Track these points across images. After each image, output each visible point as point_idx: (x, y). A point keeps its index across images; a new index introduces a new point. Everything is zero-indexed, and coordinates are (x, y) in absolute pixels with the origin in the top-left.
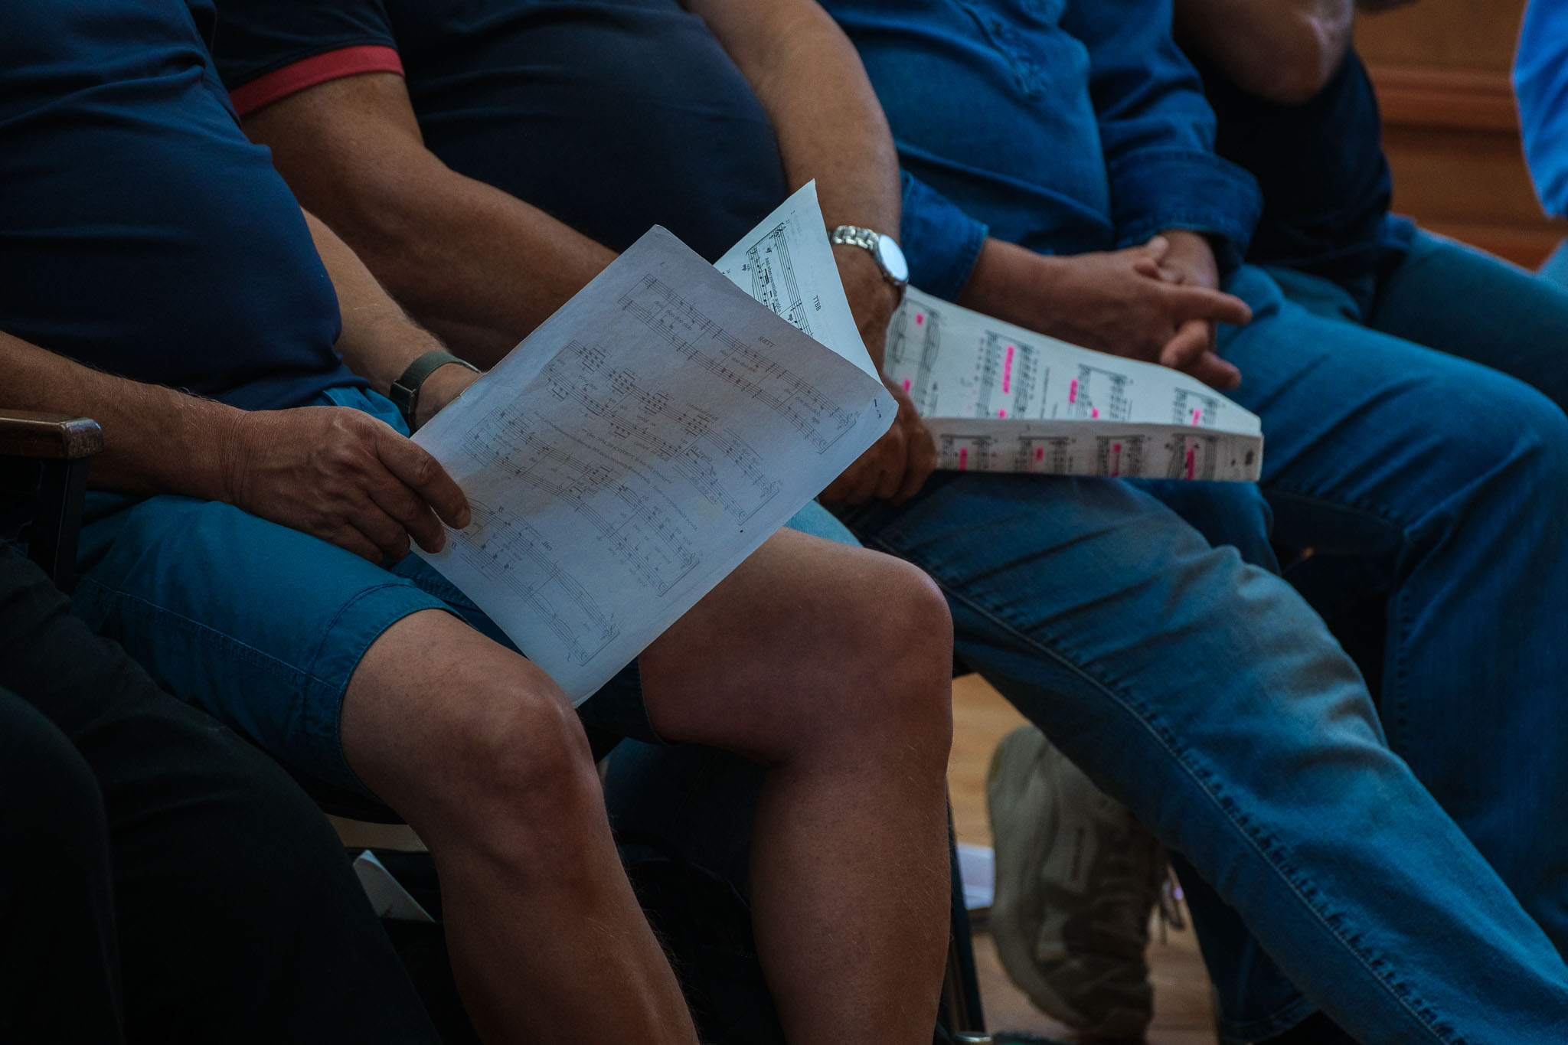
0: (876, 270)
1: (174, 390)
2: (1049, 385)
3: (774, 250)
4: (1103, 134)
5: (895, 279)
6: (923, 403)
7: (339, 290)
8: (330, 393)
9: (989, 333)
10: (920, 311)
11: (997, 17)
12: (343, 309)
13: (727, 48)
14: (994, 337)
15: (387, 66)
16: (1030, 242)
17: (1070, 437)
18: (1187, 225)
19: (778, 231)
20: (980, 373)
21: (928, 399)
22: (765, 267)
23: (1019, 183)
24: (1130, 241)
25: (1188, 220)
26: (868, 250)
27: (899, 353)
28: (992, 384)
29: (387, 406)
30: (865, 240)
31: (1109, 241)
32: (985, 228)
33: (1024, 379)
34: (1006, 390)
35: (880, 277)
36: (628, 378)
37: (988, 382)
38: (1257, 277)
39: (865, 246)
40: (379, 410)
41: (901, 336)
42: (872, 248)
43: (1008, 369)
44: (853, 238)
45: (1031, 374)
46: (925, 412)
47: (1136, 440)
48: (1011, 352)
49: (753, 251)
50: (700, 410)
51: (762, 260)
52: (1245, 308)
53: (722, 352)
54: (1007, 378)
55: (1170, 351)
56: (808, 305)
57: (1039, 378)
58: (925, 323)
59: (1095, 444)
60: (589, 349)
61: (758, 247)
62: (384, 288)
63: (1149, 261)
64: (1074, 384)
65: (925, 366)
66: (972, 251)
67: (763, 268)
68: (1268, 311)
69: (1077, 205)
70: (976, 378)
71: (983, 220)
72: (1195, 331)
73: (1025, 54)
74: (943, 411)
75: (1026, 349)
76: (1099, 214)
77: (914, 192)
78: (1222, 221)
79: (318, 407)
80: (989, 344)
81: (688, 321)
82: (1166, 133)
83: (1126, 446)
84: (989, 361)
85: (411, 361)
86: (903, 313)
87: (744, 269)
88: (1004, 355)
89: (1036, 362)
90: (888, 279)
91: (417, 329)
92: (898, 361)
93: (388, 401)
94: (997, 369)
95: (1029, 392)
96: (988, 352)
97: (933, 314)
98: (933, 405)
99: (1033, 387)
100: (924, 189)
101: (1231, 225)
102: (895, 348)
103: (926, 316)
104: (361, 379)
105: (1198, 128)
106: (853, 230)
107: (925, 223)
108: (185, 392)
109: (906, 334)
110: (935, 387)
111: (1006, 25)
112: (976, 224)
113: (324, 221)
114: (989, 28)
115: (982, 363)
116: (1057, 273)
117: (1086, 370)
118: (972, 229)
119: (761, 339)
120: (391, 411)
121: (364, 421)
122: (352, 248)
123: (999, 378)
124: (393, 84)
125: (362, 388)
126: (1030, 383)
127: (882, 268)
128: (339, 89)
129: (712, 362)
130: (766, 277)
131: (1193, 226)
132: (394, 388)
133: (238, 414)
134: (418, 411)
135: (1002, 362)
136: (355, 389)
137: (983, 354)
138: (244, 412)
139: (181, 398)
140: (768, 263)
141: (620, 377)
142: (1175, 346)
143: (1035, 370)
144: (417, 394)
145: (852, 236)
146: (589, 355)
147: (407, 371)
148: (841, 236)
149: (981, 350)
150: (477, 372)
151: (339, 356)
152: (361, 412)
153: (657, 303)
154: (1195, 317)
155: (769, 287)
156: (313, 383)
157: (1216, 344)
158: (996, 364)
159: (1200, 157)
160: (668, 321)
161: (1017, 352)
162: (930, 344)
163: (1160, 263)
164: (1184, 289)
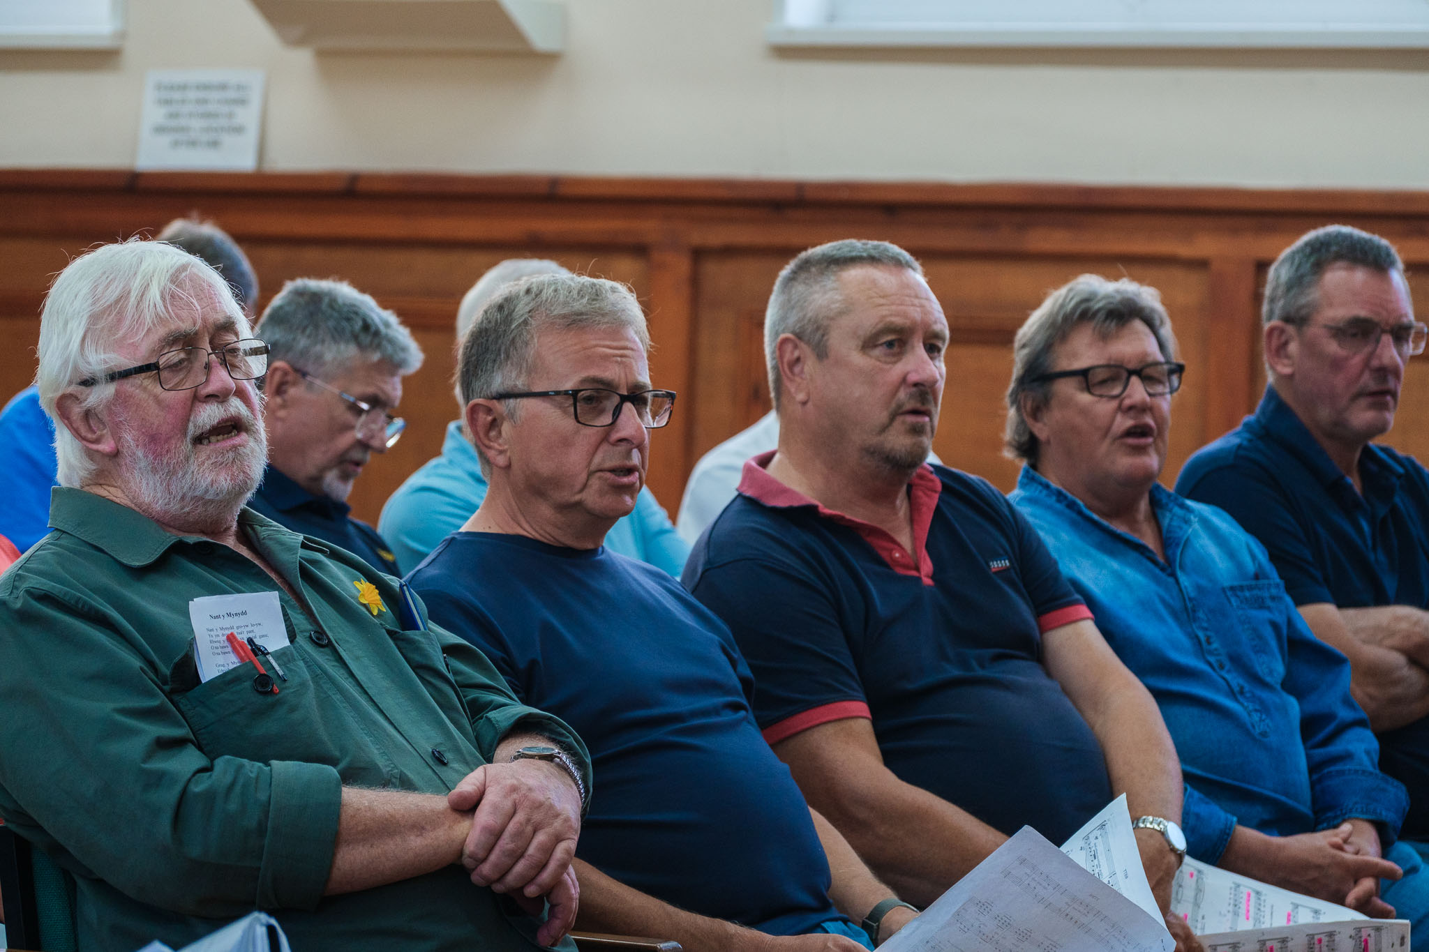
0: (1167, 845)
1: (729, 923)
2: (1274, 914)
3: (1100, 838)
4: (1308, 757)
5: (1178, 850)
6: (1196, 927)
7: (830, 859)
8: (825, 925)
9: (1234, 883)
10: (1192, 870)
11: (1241, 681)
12: (833, 871)
13: (1074, 703)
14: (1238, 886)
15: (860, 714)
16: (1263, 826)
17: (1290, 937)
18: (1361, 816)
19: (1102, 826)
20: (1231, 908)
21: (1199, 925)
22: (1094, 848)
23: (1255, 789)
24: (1325, 825)
25: (1362, 812)
26: (1160, 831)
27: (1179, 897)
28: (1238, 915)
29: (860, 933)
30: (1159, 825)
31: (1311, 826)
32: (1235, 819)
33: (1258, 912)
34: (1248, 919)
35: (1168, 848)
36: (1007, 920)
37: (1236, 914)
38: (1406, 849)
39: (1159, 829)
40: (855, 936)
41: (1180, 886)
42: (1162, 830)
43: (1248, 906)
44: (1151, 823)
45: (1262, 909)
46: (1197, 932)
47: (1331, 935)
48: (1249, 895)
49: (1087, 838)
50: (1052, 941)
51: (1092, 845)
52: (1399, 870)
53: (1067, 903)
54: (1248, 911)
55: (1351, 897)
56: (1120, 875)
57: (1267, 910)
58: (1195, 878)
59: (1305, 940)
60: (983, 901)
61: (1090, 835)
62: (859, 856)
63: (1338, 840)
64: (1289, 915)
65: (1197, 904)
66: (1226, 835)
67: (1092, 850)
68: (1413, 870)
69: (1290, 802)
70: (1229, 912)
71: (1234, 814)
72: (1367, 884)
73: (1258, 707)
74: (1209, 931)
75: (1258, 893)
76: (1305, 808)
77: (1191, 796)
78: (1384, 813)
79: (818, 934)
80: (1235, 890)
81: (1045, 884)
82: (1347, 756)
83: (1325, 939)
84: (1236, 900)
85: (874, 905)
86: (1181, 872)
87: (1081, 849)
88: (1245, 897)
89: (1265, 901)
90: (1173, 850)
91: (878, 884)
92: (1179, 902)
93: (862, 930)
94: (1241, 905)
95: (1262, 919)
96: (1235, 895)
97: (1199, 872)
98: (1203, 929)
99: (1264, 917)
100: (1196, 794)
101: (1389, 816)
102: (1177, 894)
103: (1195, 873)
104: (845, 916)
105: (1368, 753)
106: (1151, 818)
107: (1198, 816)
108: (736, 923)
109: (1183, 884)
110: (1203, 918)
111: (1247, 687)
112: (1229, 816)
113: (821, 813)
114: (1236, 689)
115: (1232, 902)
116: (1280, 848)
117: (1296, 906)
118: (1227, 819)
119: (1091, 895)
120: (864, 936)
121: (847, 943)
122: (839, 831)
123: (1243, 911)
124: (864, 726)
125: (845, 921)
126: (1262, 914)
127: (1169, 843)
128: (829, 729)
129: (1060, 910)
130: (1094, 855)
131: (1365, 817)
132: (864, 922)
133: (768, 937)
134: (879, 937)
135: (1244, 901)
136: (840, 922)
137: (1232, 896)
138: (772, 936)
139: (733, 927)
140: (1096, 846)
141: (1002, 919)
142: (1353, 894)
143: (1264, 906)
144: (878, 926)
145: (1150, 823)
146: (983, 906)
147: (872, 912)
148: (1143, 822)
149: (1231, 894)
150: (916, 912)
151: (831, 901)
152: (844, 937)
153: (1026, 873)
154: (1367, 876)
155: (1096, 862)
156: (814, 918)
157: (1381, 892)
158: (1241, 903)
159: (1371, 773)
160: (1033, 884)
161: (1253, 895)
162: (1199, 890)
163: (1346, 841)
164: (1359, 857)
